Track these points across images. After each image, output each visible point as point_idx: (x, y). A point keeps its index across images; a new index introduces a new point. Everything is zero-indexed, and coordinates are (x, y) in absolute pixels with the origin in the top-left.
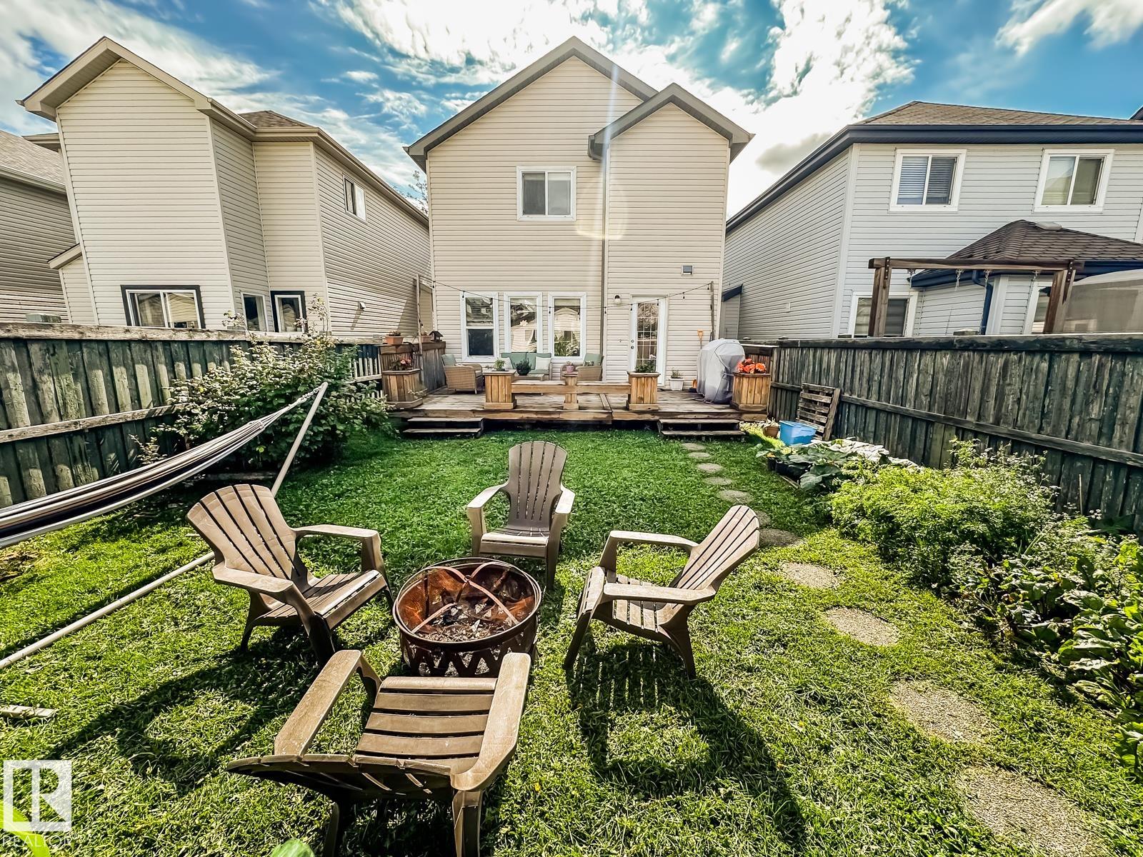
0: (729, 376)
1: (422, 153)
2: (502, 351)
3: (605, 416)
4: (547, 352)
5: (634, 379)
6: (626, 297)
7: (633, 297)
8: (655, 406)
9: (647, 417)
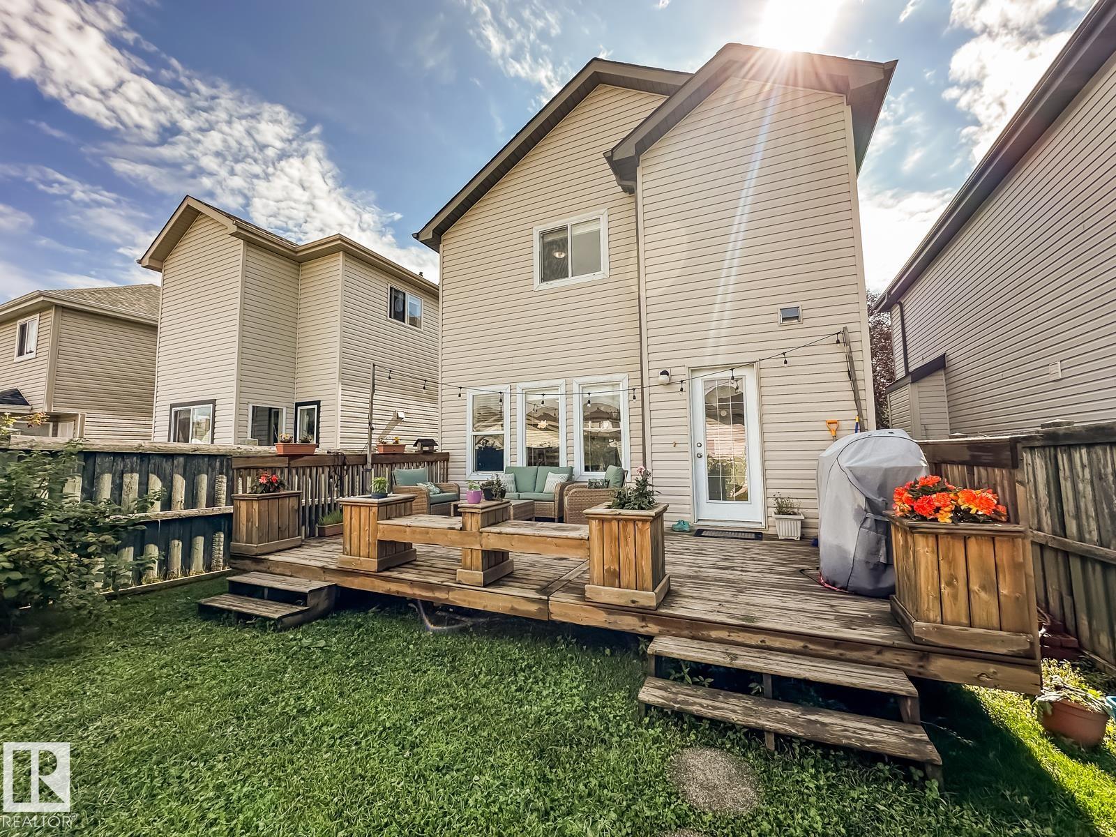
0: (880, 523)
1: (432, 235)
2: (513, 464)
3: (533, 608)
4: (570, 464)
5: (595, 523)
6: (679, 372)
7: (693, 370)
8: (648, 598)
9: (628, 623)
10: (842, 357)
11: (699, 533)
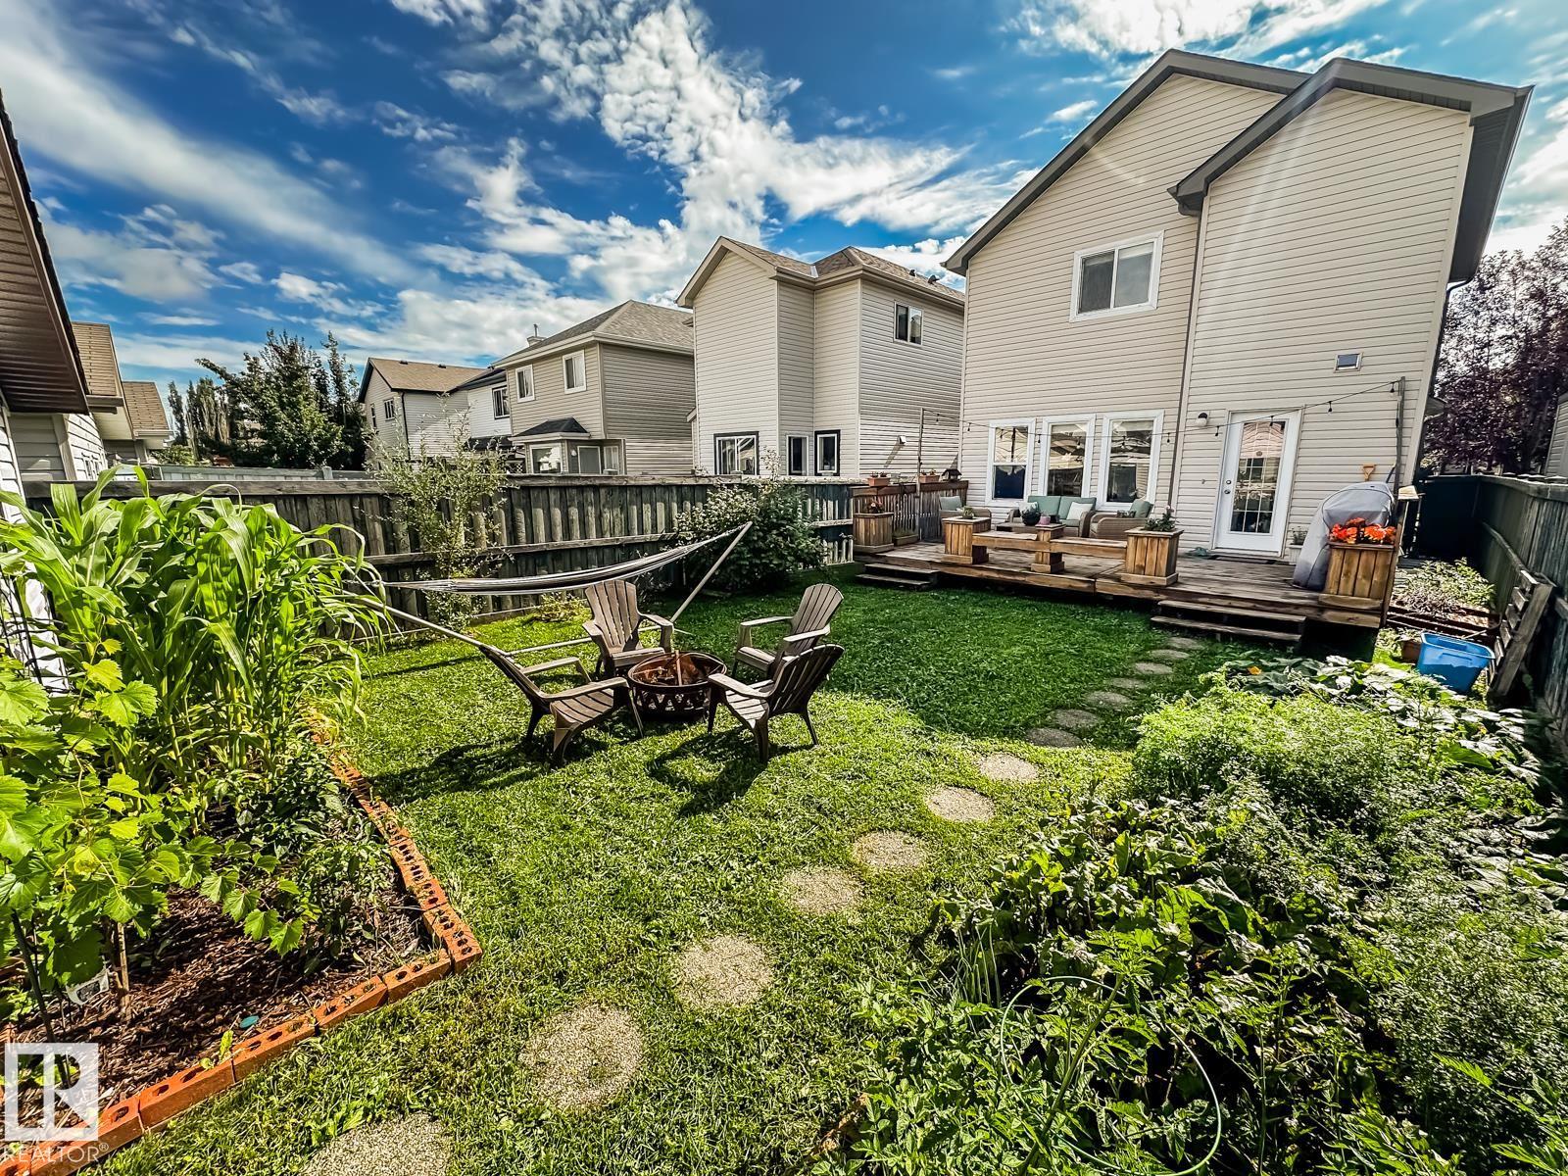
1: (959, 264)
2: (1033, 494)
3: (1085, 585)
4: (1093, 495)
5: (1131, 539)
6: (1218, 416)
7: (1233, 413)
8: (1162, 581)
9: (1148, 594)
10: (1394, 405)
11: (1214, 558)
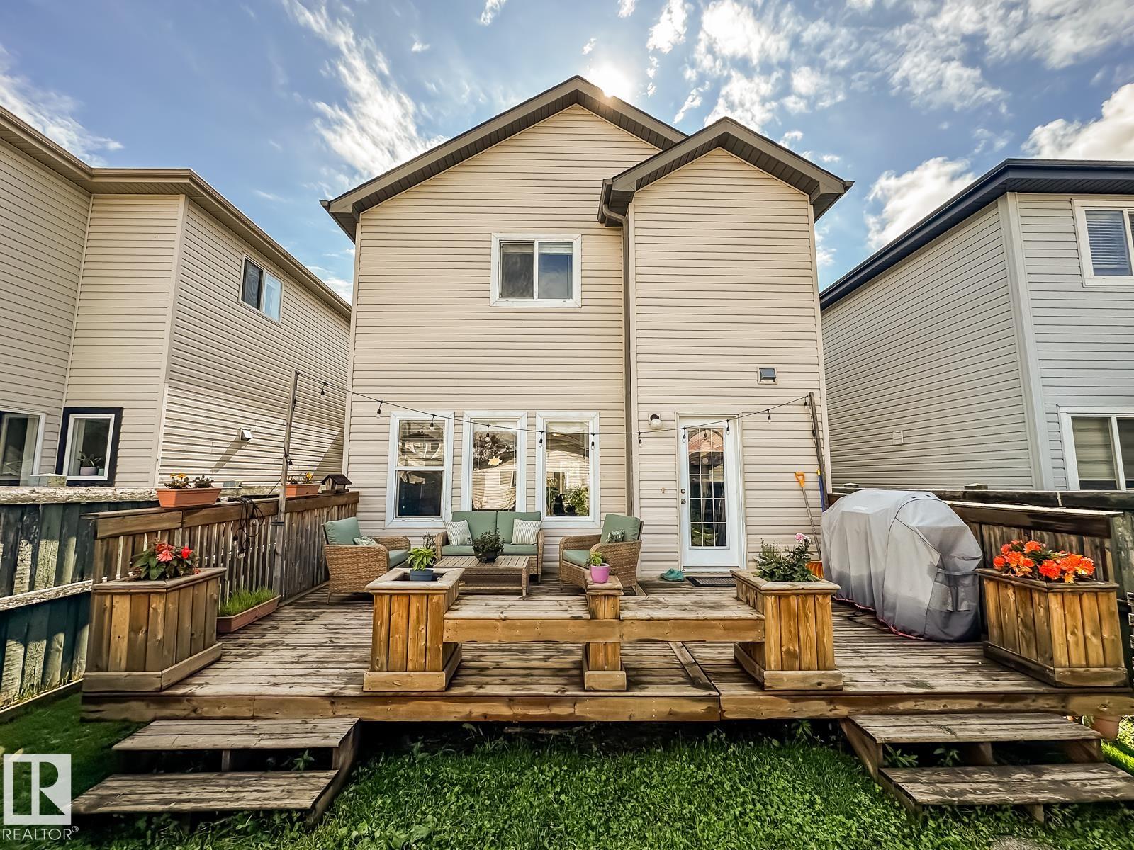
0: (949, 577)
1: (349, 210)
2: (456, 508)
3: (700, 708)
4: (531, 508)
5: (770, 600)
6: (668, 418)
7: (681, 416)
8: (834, 677)
9: (815, 708)
10: (809, 418)
